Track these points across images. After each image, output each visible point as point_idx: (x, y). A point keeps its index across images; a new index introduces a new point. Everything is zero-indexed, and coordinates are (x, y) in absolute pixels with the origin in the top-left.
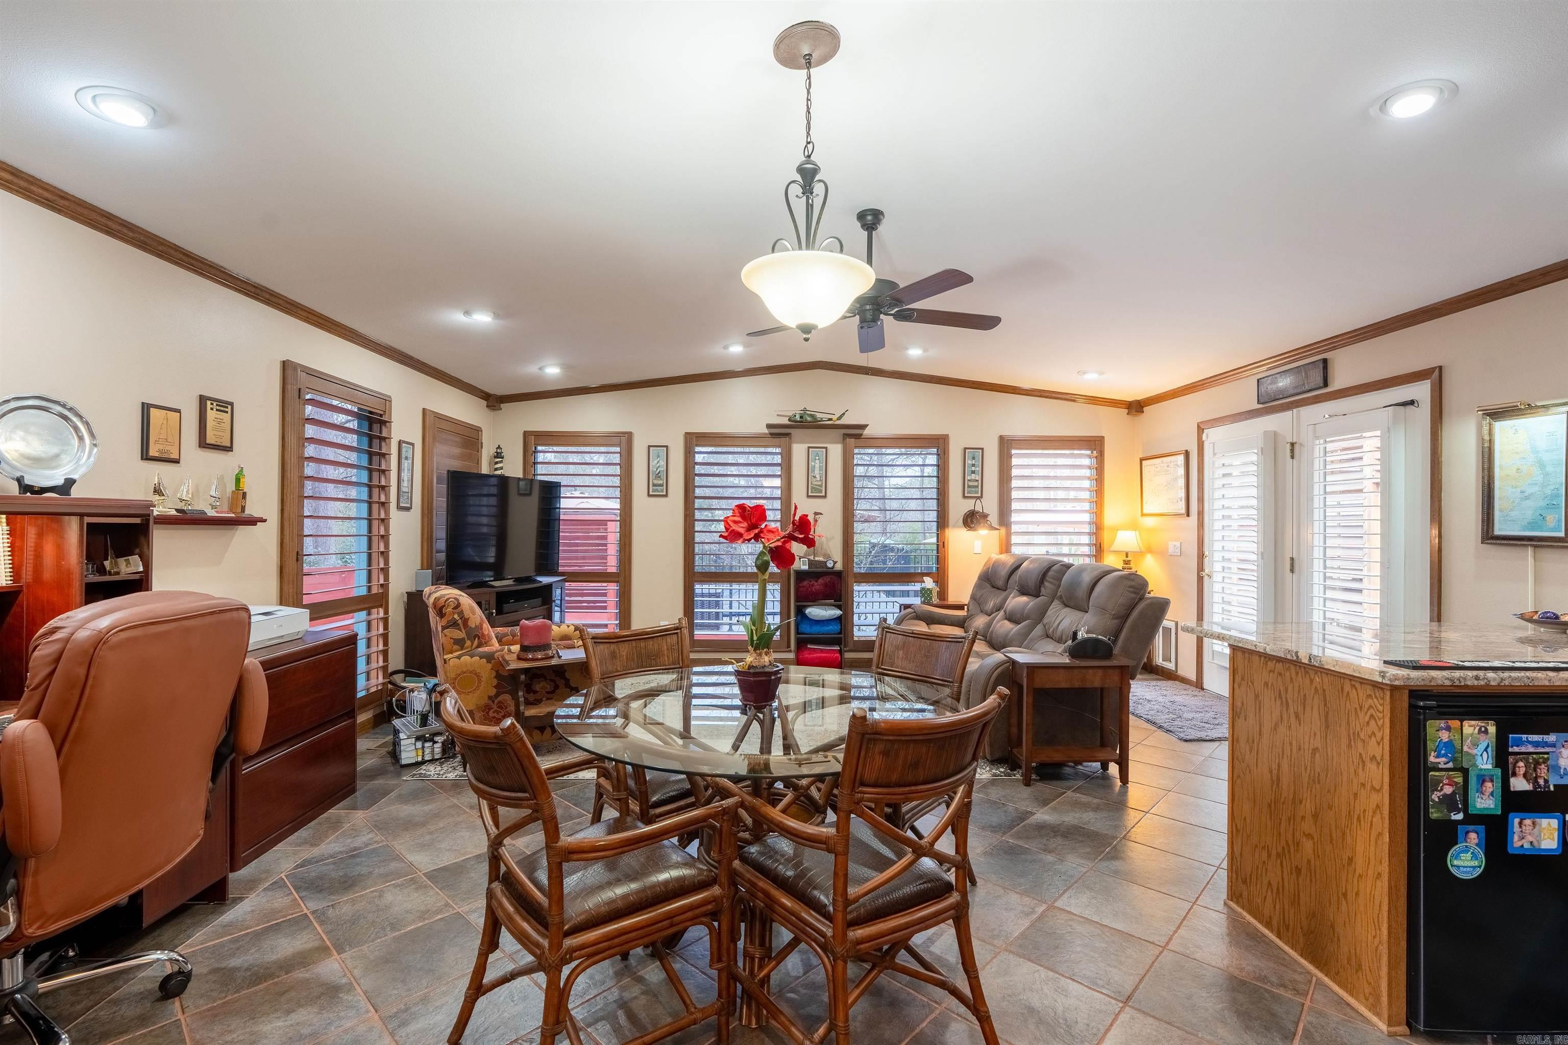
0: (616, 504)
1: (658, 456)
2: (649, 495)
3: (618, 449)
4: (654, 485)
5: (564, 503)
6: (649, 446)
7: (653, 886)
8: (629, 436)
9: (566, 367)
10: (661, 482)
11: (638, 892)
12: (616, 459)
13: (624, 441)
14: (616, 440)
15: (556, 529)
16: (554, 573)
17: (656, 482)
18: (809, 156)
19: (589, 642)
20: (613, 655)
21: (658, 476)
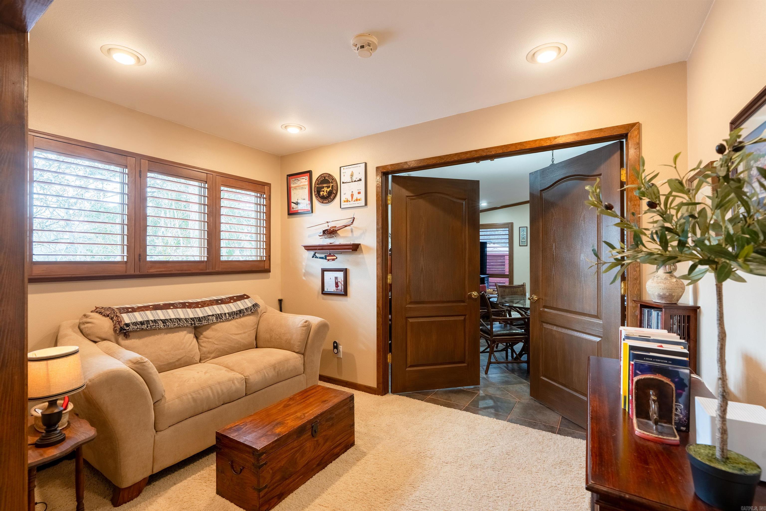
0: (507, 249)
1: (523, 231)
2: (520, 246)
3: (508, 229)
4: (522, 242)
5: (488, 249)
6: (520, 227)
7: (512, 333)
8: (512, 224)
9: (489, 203)
10: (524, 241)
11: (508, 333)
12: (507, 232)
13: (510, 226)
14: (507, 226)
15: (485, 258)
16: (486, 274)
17: (523, 241)
18: (553, 162)
19: (498, 287)
20: (504, 291)
21: (523, 238)
